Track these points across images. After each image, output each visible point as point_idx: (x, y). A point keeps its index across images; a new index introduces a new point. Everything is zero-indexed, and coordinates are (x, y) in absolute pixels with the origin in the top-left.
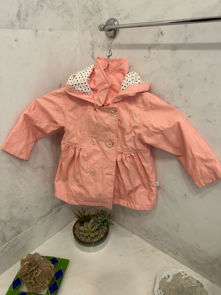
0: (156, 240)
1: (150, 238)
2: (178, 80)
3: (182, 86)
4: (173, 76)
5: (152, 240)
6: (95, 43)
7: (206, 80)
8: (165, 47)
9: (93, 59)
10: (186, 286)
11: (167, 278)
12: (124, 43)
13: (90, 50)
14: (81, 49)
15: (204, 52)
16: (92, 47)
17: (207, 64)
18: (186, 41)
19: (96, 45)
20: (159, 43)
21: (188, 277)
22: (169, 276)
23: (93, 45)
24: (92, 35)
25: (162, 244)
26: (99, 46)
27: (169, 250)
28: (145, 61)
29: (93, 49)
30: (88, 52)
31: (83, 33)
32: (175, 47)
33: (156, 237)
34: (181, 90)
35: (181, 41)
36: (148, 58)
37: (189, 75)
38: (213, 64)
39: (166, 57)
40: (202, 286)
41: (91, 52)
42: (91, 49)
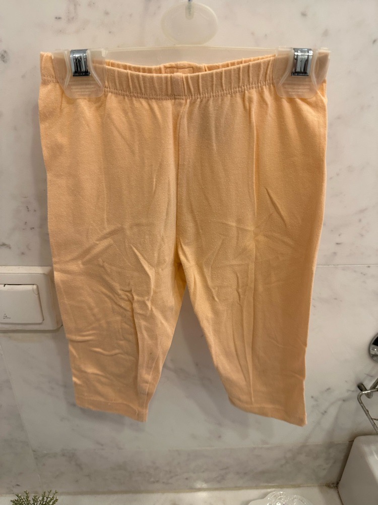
0: (171, 477)
1: (158, 481)
5: (163, 483)
28: (61, 32)
33: (170, 472)
36: (70, 20)
38: (266, 35)
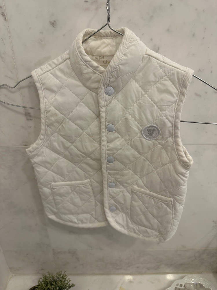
0: (129, 266)
1: (121, 268)
2: (151, 39)
3: (159, 49)
5: (124, 269)
7: (194, 35)
17: (196, 10)
21: (184, 286)
25: (138, 267)
27: (148, 269)
28: (87, 9)
33: (129, 263)
36: (93, 2)
37: (168, 30)
40: (201, 286)
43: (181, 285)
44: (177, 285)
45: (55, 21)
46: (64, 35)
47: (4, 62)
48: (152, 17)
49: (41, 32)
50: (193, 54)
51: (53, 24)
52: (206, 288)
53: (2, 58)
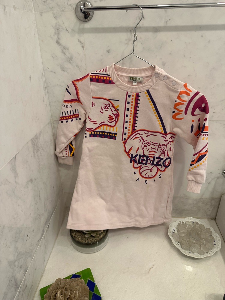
2: (161, 59)
3: (165, 64)
4: (156, 56)
6: (60, 27)
7: (185, 56)
8: (147, 29)
9: (59, 45)
10: (190, 229)
11: (174, 232)
12: (101, 26)
13: (54, 36)
14: (38, 34)
15: (183, 33)
16: (57, 32)
17: (185, 43)
18: (167, 24)
19: (63, 29)
20: (140, 26)
21: (185, 223)
22: (174, 230)
23: (58, 29)
24: (55, 18)
26: (67, 31)
28: (126, 43)
29: (58, 34)
30: (51, 37)
31: (41, 15)
32: (156, 30)
34: (164, 67)
35: (162, 24)
36: (130, 40)
37: (170, 54)
38: (190, 43)
39: (148, 39)
40: (197, 223)
41: (55, 37)
42: (55, 33)
43: (183, 222)
44: (180, 222)
45: (109, 50)
46: (114, 57)
47: (80, 71)
48: (161, 47)
49: (101, 56)
50: (185, 66)
51: (108, 51)
52: (200, 224)
53: (80, 69)
